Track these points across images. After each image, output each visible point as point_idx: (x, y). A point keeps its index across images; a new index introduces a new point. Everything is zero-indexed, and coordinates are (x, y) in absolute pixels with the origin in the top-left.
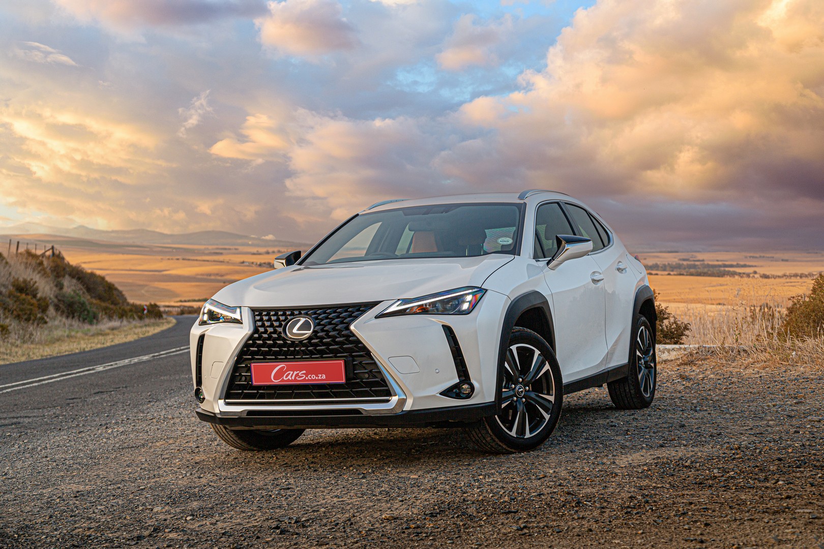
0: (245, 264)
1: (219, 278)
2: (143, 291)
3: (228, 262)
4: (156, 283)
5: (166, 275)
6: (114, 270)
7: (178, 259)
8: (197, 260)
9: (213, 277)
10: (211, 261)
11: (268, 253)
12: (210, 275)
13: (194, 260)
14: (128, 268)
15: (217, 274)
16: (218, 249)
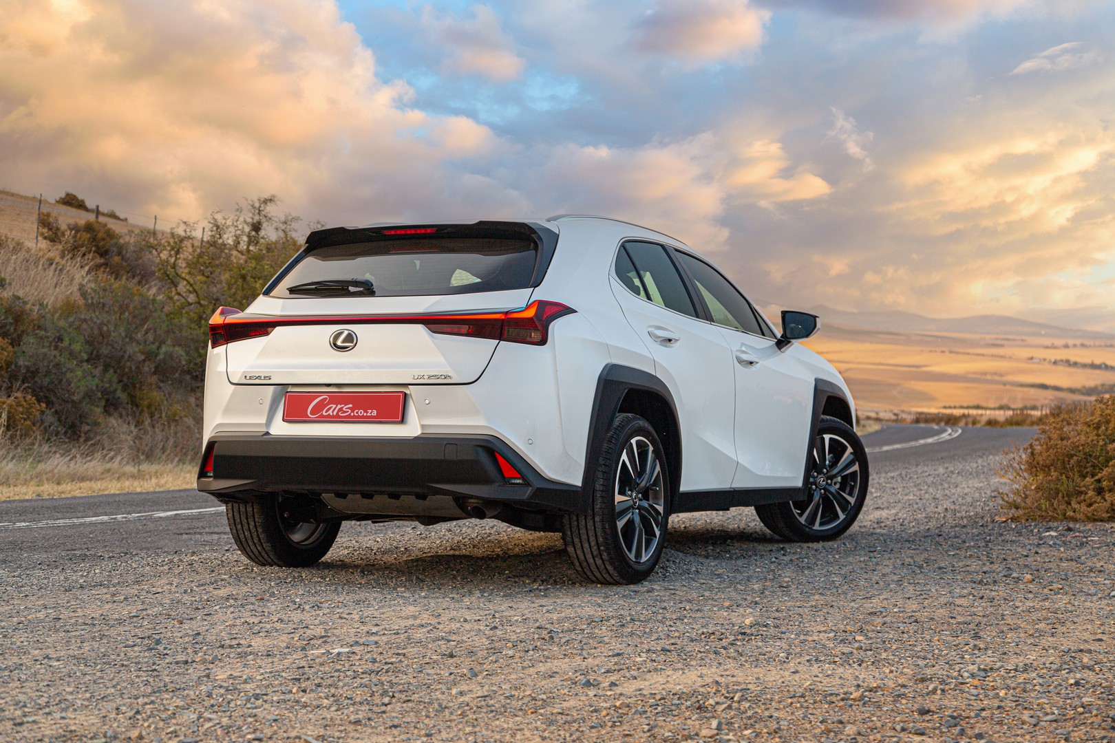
0: (1034, 361)
1: (997, 378)
2: (895, 393)
3: (1011, 358)
4: (913, 382)
5: (926, 373)
6: (860, 363)
7: (943, 352)
8: (969, 354)
9: (989, 377)
10: (988, 356)
11: (1066, 346)
12: (985, 374)
13: (965, 354)
14: (877, 360)
15: (995, 374)
16: (997, 339)
